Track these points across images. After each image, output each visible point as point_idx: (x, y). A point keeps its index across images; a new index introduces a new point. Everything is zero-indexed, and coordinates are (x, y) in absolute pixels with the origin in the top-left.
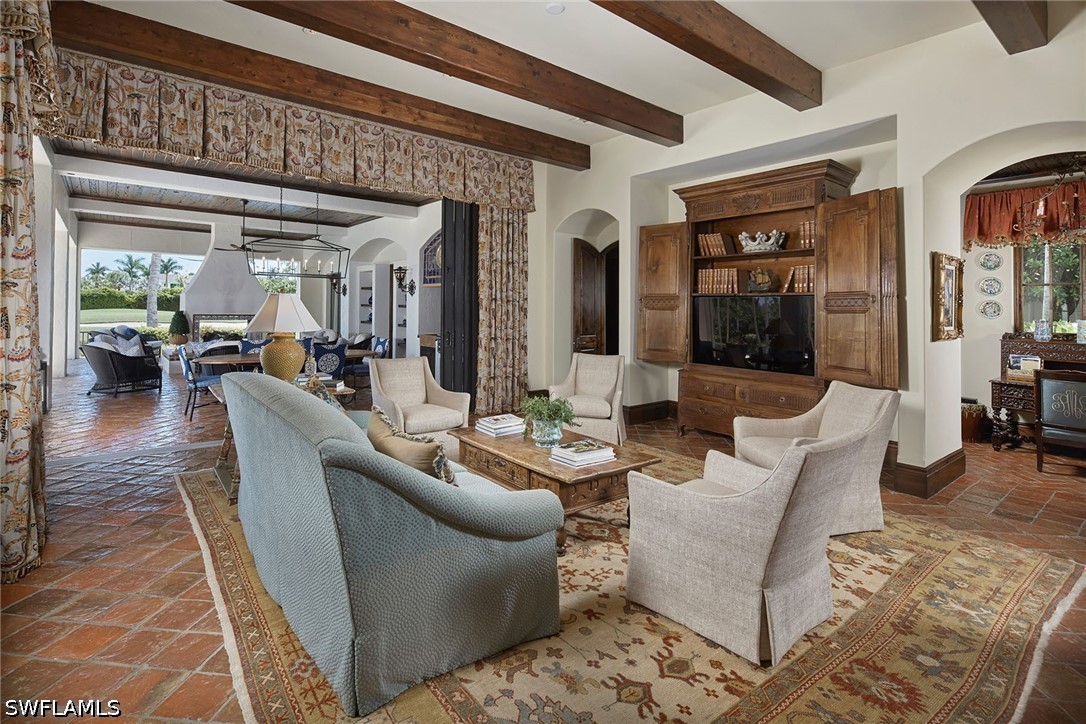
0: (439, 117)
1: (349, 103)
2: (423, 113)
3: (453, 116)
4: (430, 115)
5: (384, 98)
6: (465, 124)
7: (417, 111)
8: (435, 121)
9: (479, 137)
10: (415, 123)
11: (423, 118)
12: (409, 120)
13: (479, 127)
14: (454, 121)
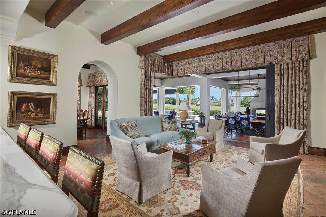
0: (233, 43)
1: (206, 52)
2: (227, 45)
3: (239, 41)
4: (230, 44)
5: (215, 46)
6: (244, 41)
7: (225, 45)
8: (231, 46)
9: (250, 43)
10: (225, 49)
11: (227, 46)
12: (223, 49)
13: (250, 40)
14: (239, 42)
